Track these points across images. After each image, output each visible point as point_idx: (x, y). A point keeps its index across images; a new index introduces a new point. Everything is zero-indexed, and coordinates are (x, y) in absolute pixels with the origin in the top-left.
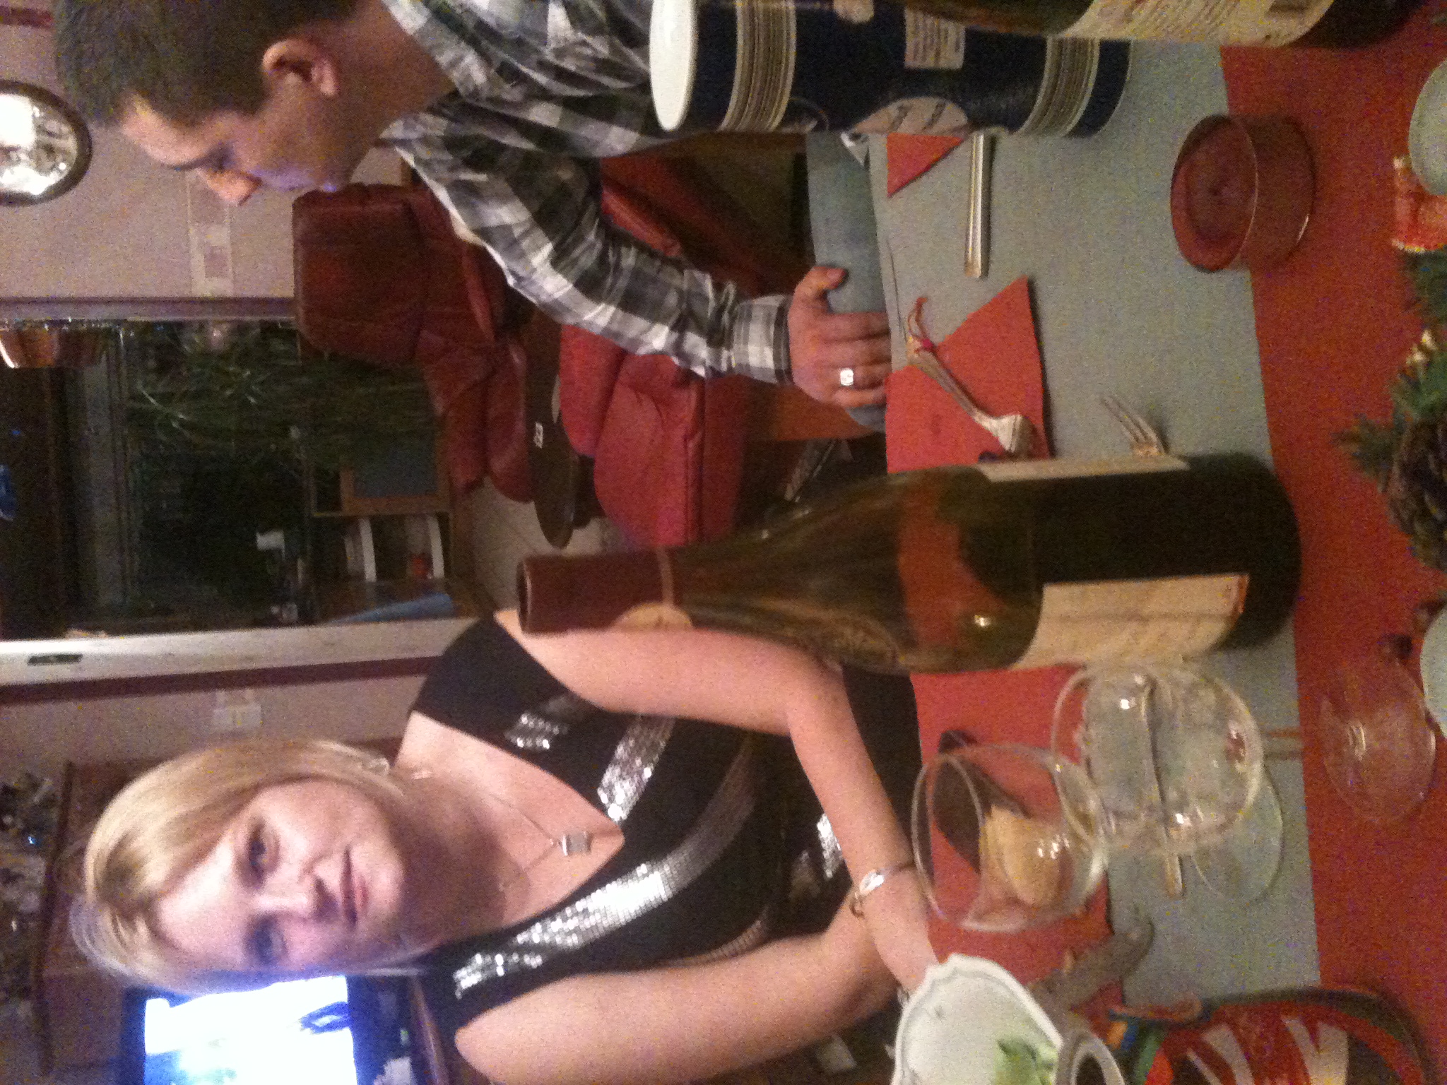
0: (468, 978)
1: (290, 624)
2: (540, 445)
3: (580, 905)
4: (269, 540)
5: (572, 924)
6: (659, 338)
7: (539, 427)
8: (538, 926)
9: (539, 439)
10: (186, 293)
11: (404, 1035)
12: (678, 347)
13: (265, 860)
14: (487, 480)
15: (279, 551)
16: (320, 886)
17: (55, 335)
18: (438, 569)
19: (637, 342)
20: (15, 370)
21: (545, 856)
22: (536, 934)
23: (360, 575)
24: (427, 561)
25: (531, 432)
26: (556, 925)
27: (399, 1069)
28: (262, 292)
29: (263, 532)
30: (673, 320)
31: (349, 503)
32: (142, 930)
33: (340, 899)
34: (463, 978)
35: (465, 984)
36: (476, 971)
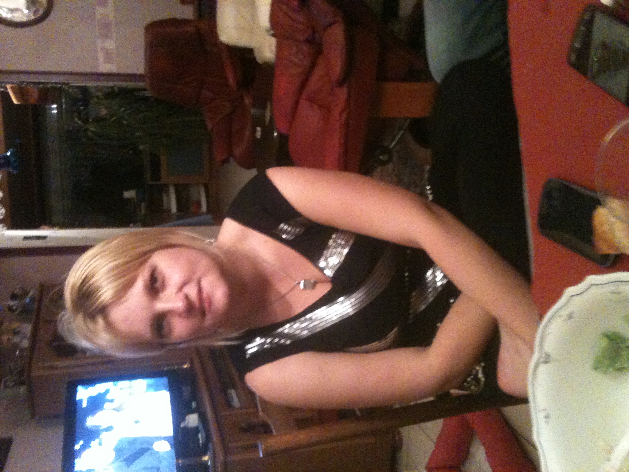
0: (252, 348)
2: (259, 137)
3: (308, 316)
4: (129, 194)
5: (305, 325)
7: (259, 129)
8: (288, 326)
9: (258, 135)
10: (94, 70)
11: (194, 405)
13: (158, 285)
14: (231, 159)
15: (134, 199)
16: (187, 297)
17: (36, 90)
18: (204, 208)
20: (17, 105)
21: (292, 289)
22: (286, 329)
23: (169, 210)
24: (199, 204)
25: (254, 131)
26: (297, 325)
28: (129, 71)
29: (126, 190)
31: (165, 178)
32: (100, 321)
33: (197, 304)
34: (249, 349)
35: (250, 352)
36: (257, 346)
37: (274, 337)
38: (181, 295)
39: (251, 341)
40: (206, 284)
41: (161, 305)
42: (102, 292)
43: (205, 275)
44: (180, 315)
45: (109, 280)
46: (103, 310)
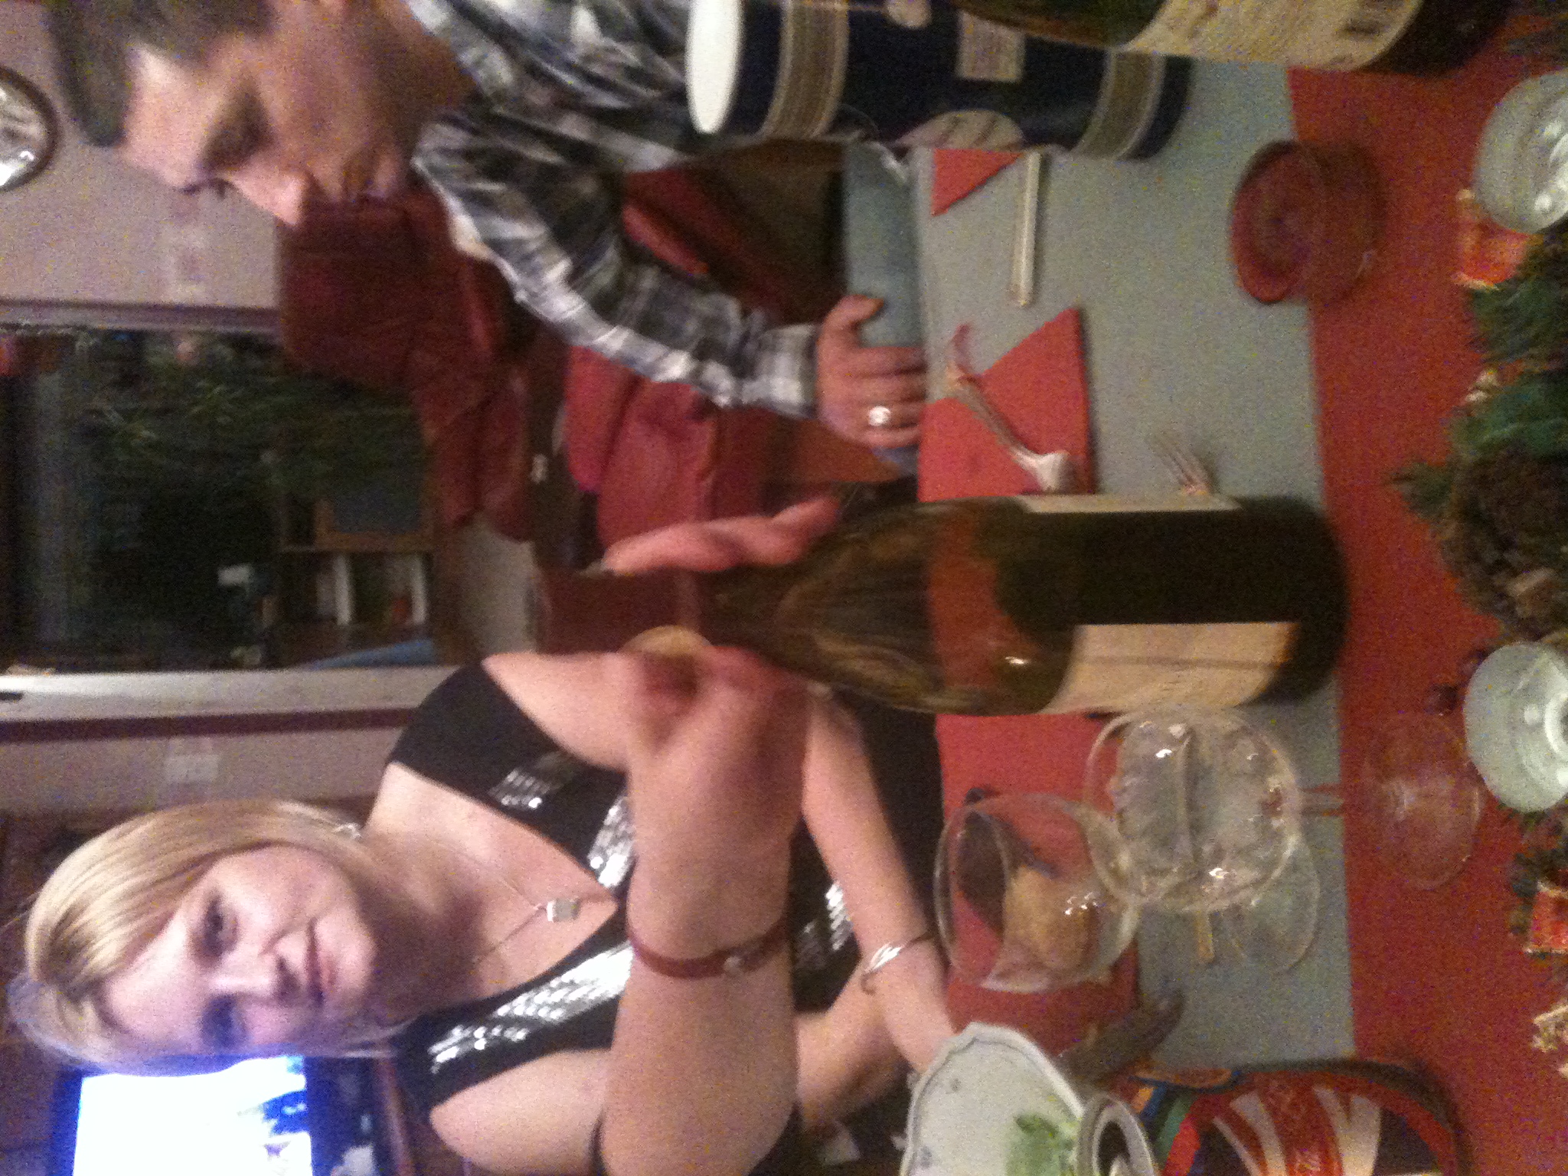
0: (445, 1052)
1: (252, 668)
2: (538, 480)
3: (567, 977)
4: (235, 575)
5: (557, 996)
6: (676, 367)
7: (540, 460)
8: (521, 999)
9: (539, 472)
11: (366, 1123)
12: (696, 375)
13: (223, 935)
14: (479, 516)
15: (245, 587)
16: (282, 965)
17: (7, 339)
18: (420, 613)
19: (653, 368)
21: (528, 922)
22: (519, 1007)
23: (332, 618)
24: (407, 603)
25: (529, 466)
26: (543, 996)
27: (360, 1159)
29: (228, 565)
30: (693, 346)
31: (325, 538)
32: (89, 1009)
33: (303, 979)
34: (439, 1052)
35: (441, 1059)
36: (455, 1044)
37: (491, 1024)
38: (270, 961)
39: (441, 1034)
40: (326, 932)
41: (224, 982)
42: (98, 945)
43: (327, 910)
44: (265, 1002)
45: (118, 919)
46: (95, 988)
